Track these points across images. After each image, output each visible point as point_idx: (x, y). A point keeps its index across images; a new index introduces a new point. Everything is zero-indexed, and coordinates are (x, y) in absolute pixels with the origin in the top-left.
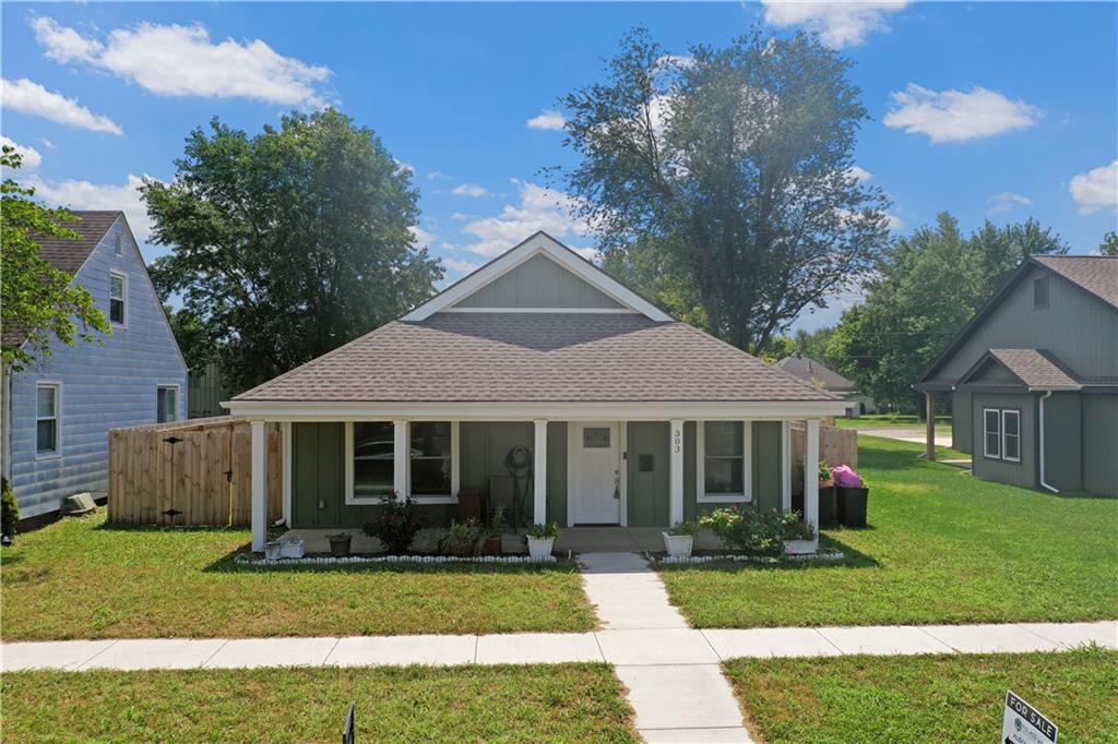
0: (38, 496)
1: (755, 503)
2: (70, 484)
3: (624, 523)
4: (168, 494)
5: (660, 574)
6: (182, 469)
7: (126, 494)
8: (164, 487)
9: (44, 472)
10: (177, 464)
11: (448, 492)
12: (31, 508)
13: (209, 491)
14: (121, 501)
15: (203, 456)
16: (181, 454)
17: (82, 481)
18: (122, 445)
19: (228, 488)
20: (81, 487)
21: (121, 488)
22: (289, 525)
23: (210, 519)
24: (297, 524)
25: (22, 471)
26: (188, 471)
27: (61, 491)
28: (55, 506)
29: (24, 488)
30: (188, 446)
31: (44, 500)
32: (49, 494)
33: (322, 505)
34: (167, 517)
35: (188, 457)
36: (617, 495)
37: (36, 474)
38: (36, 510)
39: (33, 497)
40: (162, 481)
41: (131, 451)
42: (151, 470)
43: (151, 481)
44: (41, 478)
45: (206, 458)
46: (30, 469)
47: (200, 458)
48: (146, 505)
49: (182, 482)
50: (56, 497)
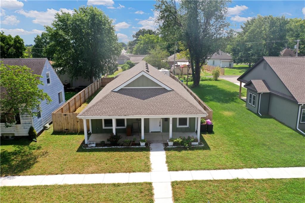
0: (39, 128)
1: (189, 127)
2: (44, 123)
3: (161, 132)
4: (66, 126)
5: (166, 152)
6: (68, 121)
7: (57, 126)
8: (64, 124)
9: (39, 123)
10: (67, 120)
11: (124, 126)
12: (38, 131)
13: (74, 125)
14: (56, 127)
15: (72, 118)
16: (67, 118)
17: (46, 121)
18: (55, 116)
19: (78, 124)
20: (46, 122)
21: (56, 125)
22: (91, 133)
23: (75, 130)
24: (93, 132)
25: (36, 124)
26: (69, 121)
27: (43, 125)
28: (42, 128)
29: (37, 127)
30: (69, 116)
31: (40, 128)
32: (41, 127)
33: (98, 129)
34: (66, 130)
35: (69, 118)
36: (160, 126)
37: (38, 124)
38: (39, 131)
39: (38, 129)
40: (64, 123)
41: (57, 118)
42: (62, 121)
43: (62, 123)
44: (39, 124)
45: (73, 118)
46: (37, 123)
47: (71, 119)
48: (61, 128)
49: (68, 123)
50: (42, 127)
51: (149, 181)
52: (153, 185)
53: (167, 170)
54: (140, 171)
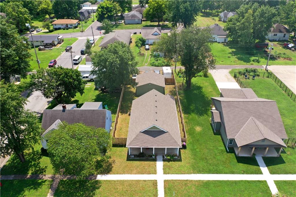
5: (163, 162)
16: (119, 139)
40: (117, 141)
51: (156, 179)
52: (158, 181)
53: (163, 173)
54: (153, 174)
